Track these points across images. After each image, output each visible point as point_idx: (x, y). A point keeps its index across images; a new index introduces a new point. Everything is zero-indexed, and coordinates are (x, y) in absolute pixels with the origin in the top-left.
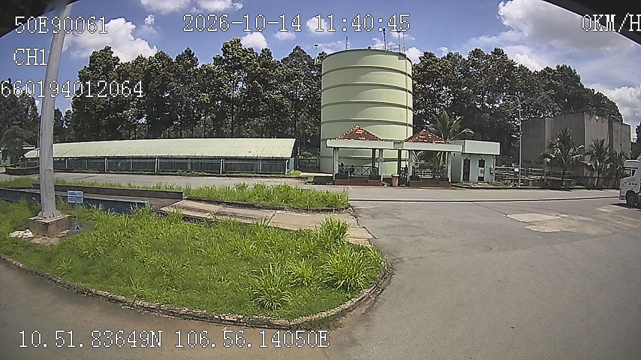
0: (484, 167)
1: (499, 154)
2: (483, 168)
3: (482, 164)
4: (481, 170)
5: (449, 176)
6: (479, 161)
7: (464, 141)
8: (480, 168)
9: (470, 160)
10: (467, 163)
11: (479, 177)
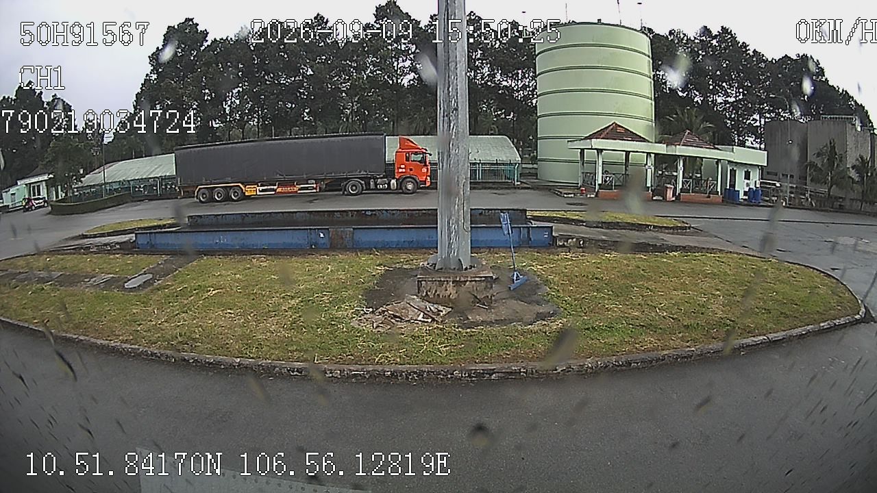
0: (749, 179)
1: (766, 165)
2: (748, 181)
3: (747, 177)
4: (747, 184)
5: (719, 190)
6: (745, 172)
7: (731, 147)
8: (746, 181)
9: (735, 171)
10: (733, 173)
11: (745, 192)
